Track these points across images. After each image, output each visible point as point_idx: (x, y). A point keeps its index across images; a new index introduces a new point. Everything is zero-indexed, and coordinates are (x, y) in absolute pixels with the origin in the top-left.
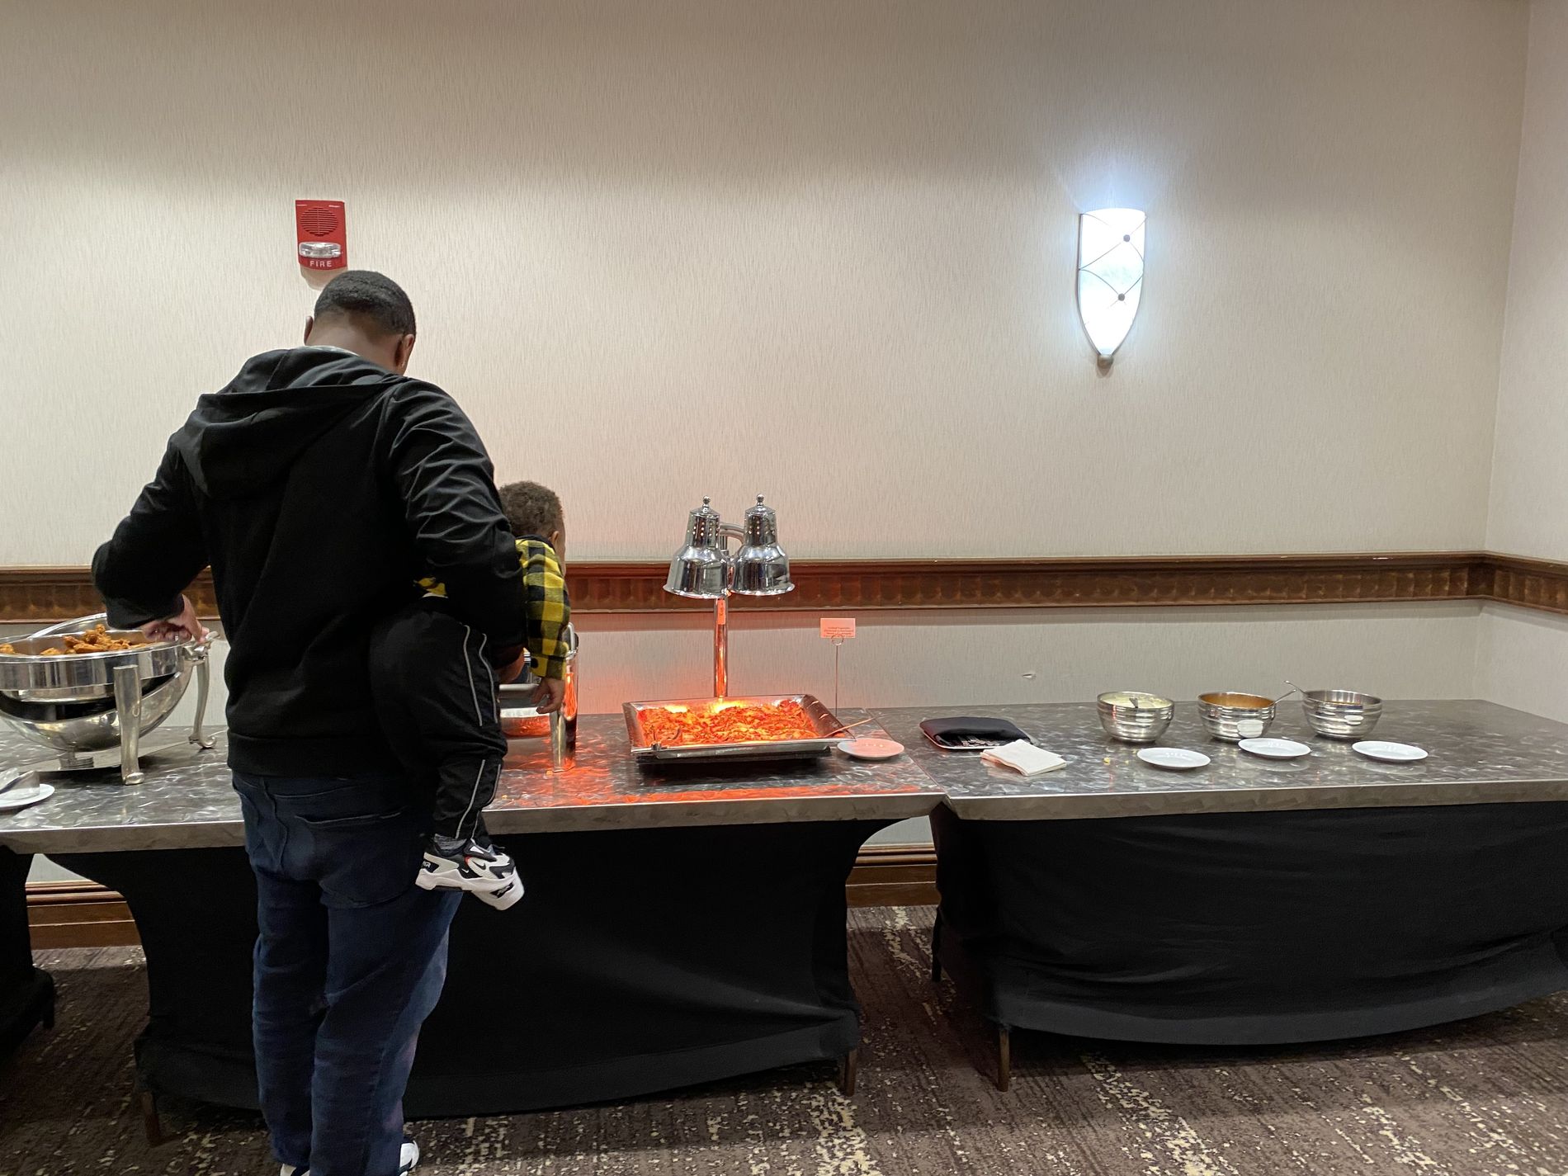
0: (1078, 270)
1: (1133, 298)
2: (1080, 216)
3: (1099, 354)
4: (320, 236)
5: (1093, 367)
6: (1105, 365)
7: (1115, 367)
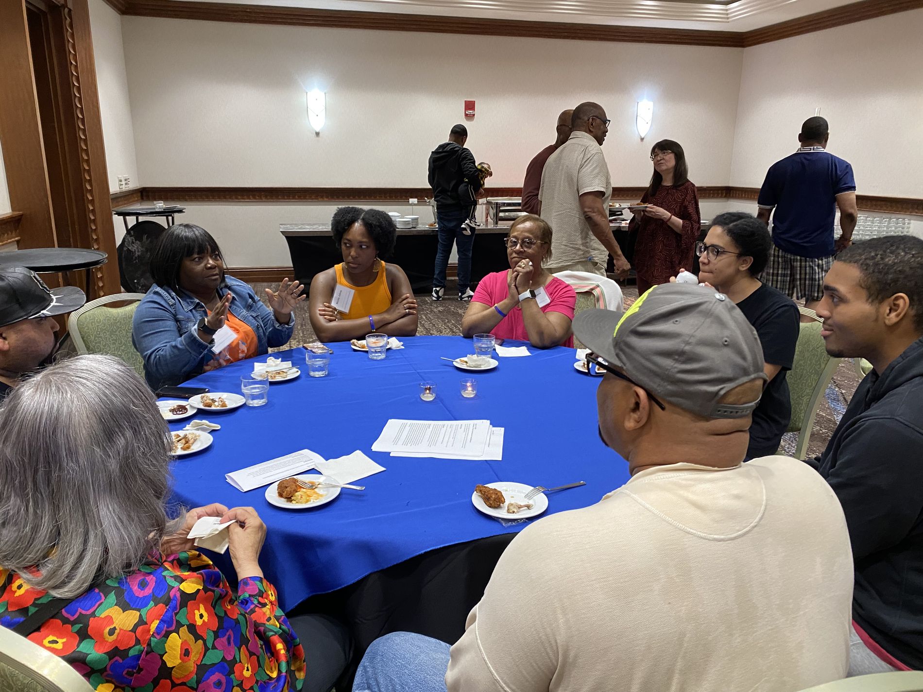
0: (637, 115)
1: (650, 123)
2: (638, 103)
3: (641, 136)
4: (470, 109)
5: (640, 140)
6: (642, 139)
7: (645, 140)
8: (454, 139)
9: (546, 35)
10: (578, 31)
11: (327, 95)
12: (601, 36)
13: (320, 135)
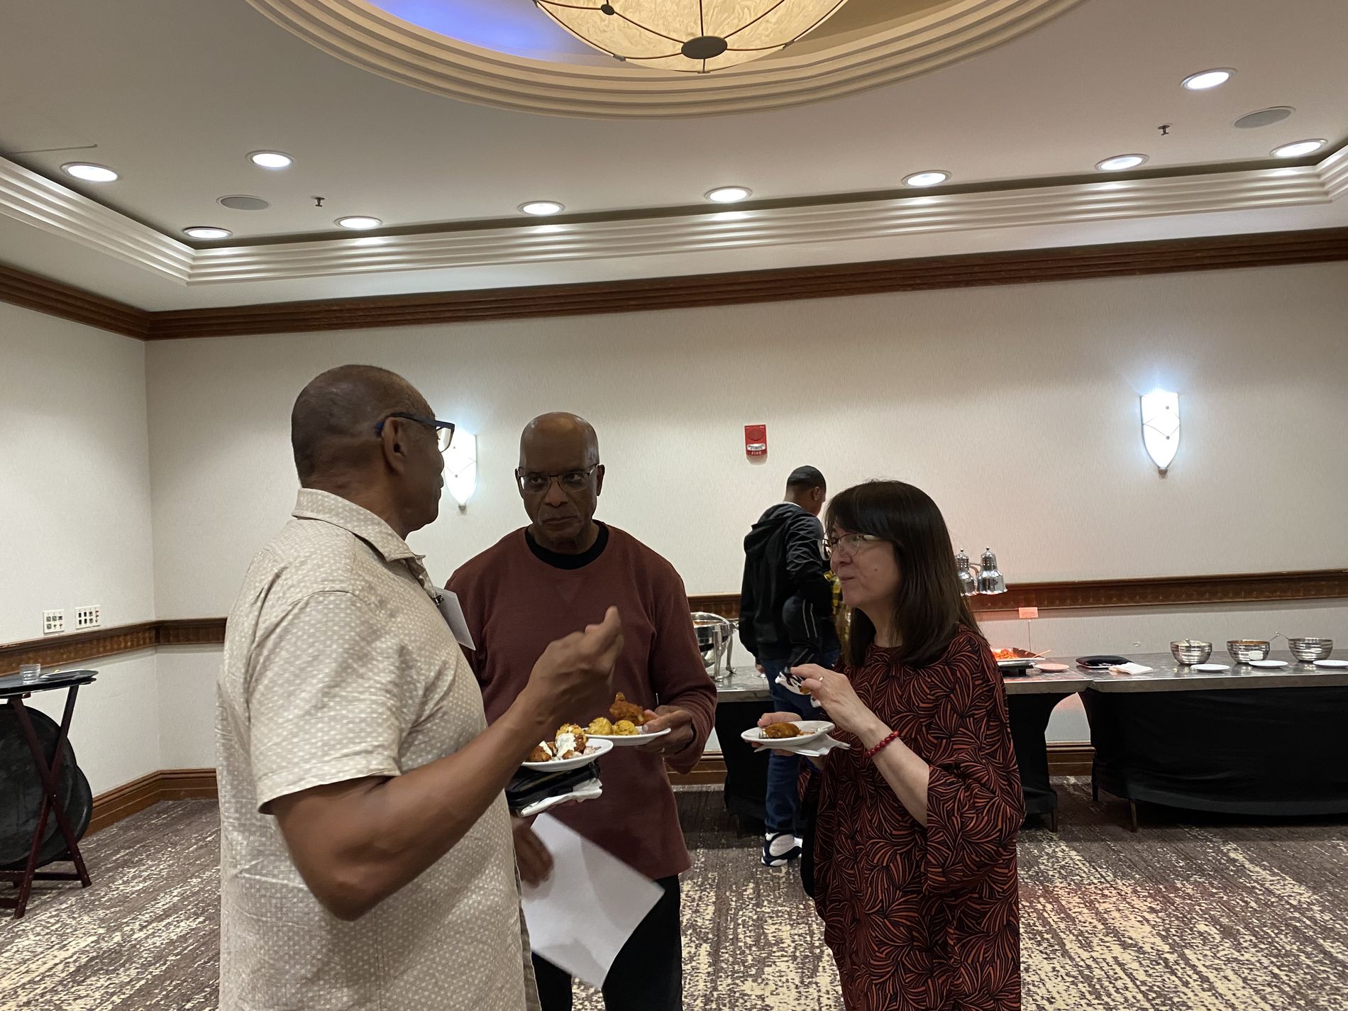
0: (1143, 425)
1: (1175, 437)
2: (1141, 397)
3: (1159, 467)
4: (756, 441)
5: (1156, 474)
6: (1163, 473)
7: (1169, 474)
8: (792, 495)
9: (908, 285)
10: (976, 269)
11: (479, 438)
12: (1032, 272)
13: (469, 510)
